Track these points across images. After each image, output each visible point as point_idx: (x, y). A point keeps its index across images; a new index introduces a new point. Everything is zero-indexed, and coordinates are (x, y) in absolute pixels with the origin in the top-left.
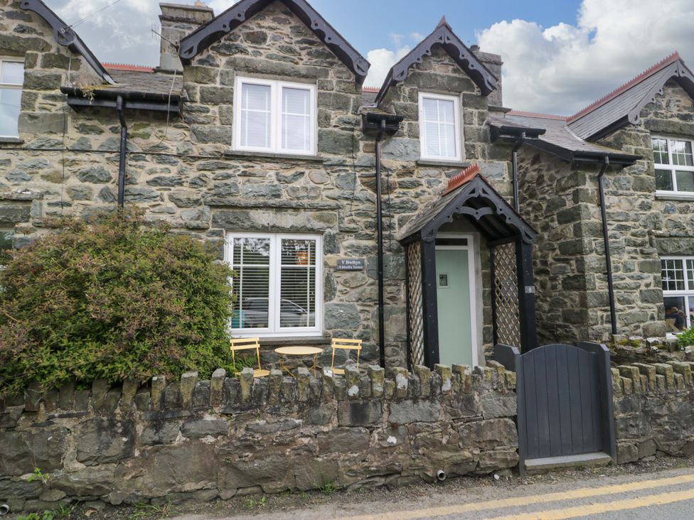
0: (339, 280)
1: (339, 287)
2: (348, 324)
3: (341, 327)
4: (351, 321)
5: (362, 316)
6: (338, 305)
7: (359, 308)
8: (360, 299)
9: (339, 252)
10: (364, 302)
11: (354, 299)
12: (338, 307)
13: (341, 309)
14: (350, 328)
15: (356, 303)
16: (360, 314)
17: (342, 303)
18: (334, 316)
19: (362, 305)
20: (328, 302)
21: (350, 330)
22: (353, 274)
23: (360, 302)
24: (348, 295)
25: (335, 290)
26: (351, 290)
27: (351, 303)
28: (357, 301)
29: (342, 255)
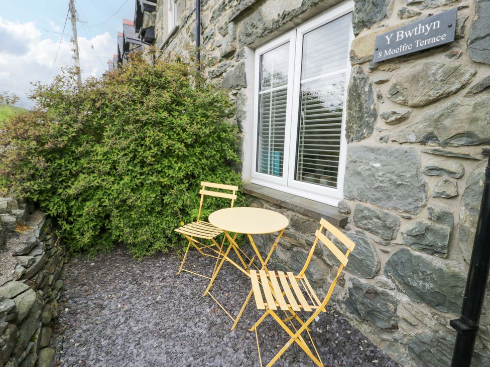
0: (385, 89)
1: (385, 108)
2: (389, 198)
3: (375, 201)
4: (400, 192)
5: (434, 185)
6: (372, 150)
7: (429, 161)
8: (430, 137)
9: (385, 16)
10: (446, 144)
11: (412, 138)
12: (372, 156)
13: (376, 160)
14: (396, 209)
15: (419, 148)
16: (426, 179)
17: (383, 145)
18: (359, 174)
19: (435, 153)
20: (355, 144)
21: (393, 213)
22: (418, 65)
23: (431, 146)
24: (403, 126)
25: (374, 115)
26: (415, 112)
27: (406, 147)
28: (423, 143)
29: (393, 21)
